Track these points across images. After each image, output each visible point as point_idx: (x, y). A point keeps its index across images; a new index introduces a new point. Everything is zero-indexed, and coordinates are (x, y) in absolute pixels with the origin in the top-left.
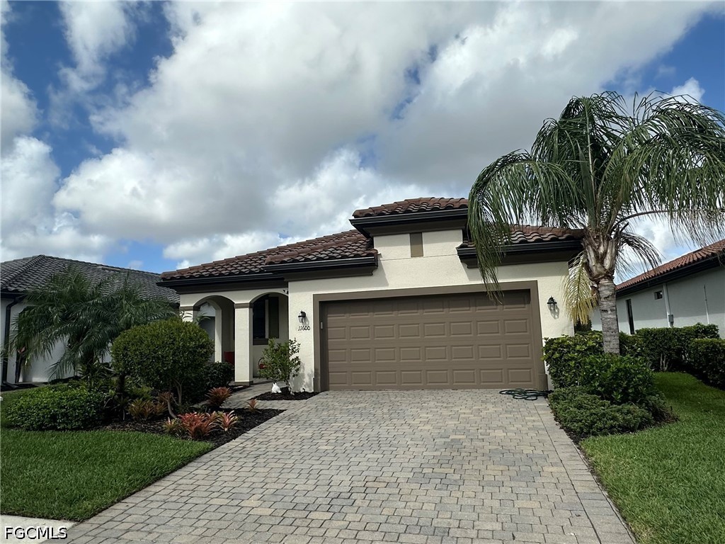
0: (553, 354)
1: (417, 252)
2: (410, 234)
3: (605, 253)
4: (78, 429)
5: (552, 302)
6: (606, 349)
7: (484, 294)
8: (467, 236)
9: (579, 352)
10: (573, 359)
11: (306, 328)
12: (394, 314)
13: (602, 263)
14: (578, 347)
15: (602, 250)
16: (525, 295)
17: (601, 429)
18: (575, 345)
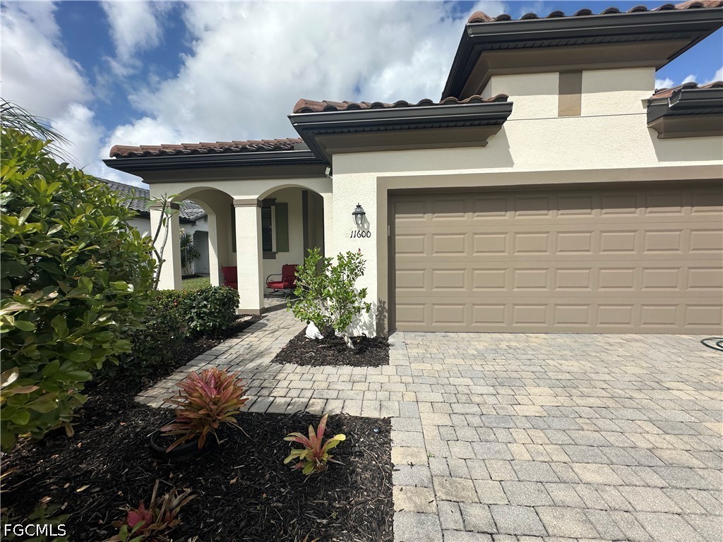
1: (570, 108)
2: (561, 73)
11: (364, 234)
12: (509, 216)
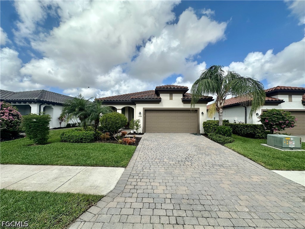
0: (206, 125)
1: (171, 99)
2: (170, 94)
3: (222, 103)
4: (89, 142)
5: (202, 113)
6: (220, 124)
7: (190, 110)
8: (184, 96)
9: (213, 125)
10: (211, 126)
11: (141, 116)
13: (221, 105)
14: (213, 124)
15: (221, 101)
16: (196, 111)
17: (226, 142)
18: (212, 123)
